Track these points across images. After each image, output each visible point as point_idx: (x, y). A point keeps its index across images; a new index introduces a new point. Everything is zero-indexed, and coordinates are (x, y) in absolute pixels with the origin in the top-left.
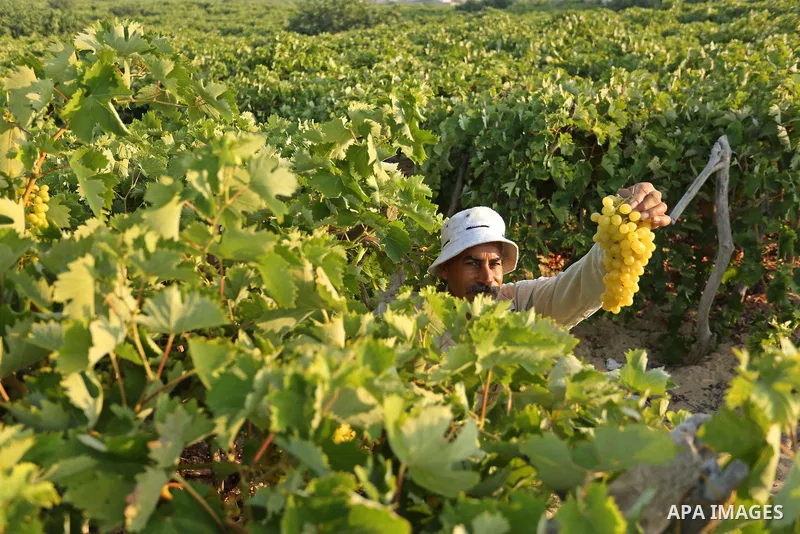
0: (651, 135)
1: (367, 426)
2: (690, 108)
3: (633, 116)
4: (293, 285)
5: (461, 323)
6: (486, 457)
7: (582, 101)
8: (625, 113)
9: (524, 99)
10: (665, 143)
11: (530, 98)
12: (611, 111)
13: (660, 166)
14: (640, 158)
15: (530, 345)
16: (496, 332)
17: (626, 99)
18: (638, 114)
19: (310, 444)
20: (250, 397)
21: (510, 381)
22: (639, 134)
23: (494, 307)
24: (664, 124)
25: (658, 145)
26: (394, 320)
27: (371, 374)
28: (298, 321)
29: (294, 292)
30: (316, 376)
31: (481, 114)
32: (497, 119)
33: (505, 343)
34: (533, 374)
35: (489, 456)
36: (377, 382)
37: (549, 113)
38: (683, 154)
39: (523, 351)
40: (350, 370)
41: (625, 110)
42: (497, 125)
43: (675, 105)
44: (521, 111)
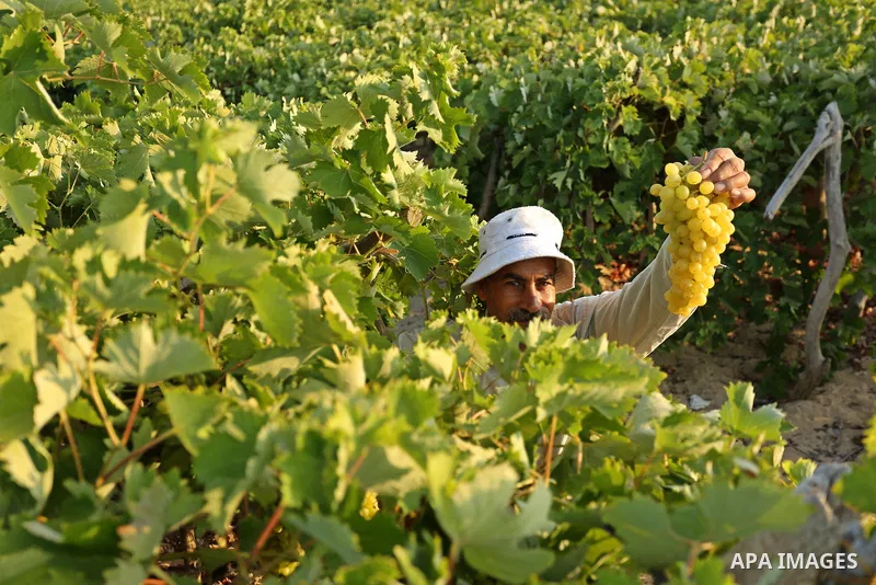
0: (737, 104)
1: (402, 495)
2: (788, 68)
3: (714, 81)
4: (295, 316)
5: (513, 356)
6: (555, 529)
7: (649, 64)
8: (704, 78)
9: (572, 64)
10: (758, 114)
11: (581, 62)
12: (686, 76)
13: (751, 144)
14: (725, 134)
15: (604, 380)
16: (560, 366)
17: (705, 59)
18: (722, 78)
19: (333, 521)
20: (252, 464)
21: (580, 429)
22: (723, 104)
23: (555, 334)
24: (755, 90)
25: (748, 117)
26: (428, 356)
27: (406, 428)
28: (301, 360)
29: (297, 326)
30: (337, 433)
31: (518, 83)
32: (539, 91)
33: (571, 380)
34: (610, 418)
35: (560, 527)
36: (415, 438)
37: (607, 80)
38: (781, 127)
39: (594, 389)
40: (381, 423)
41: (705, 74)
42: (539, 98)
43: (768, 65)
44: (570, 79)
